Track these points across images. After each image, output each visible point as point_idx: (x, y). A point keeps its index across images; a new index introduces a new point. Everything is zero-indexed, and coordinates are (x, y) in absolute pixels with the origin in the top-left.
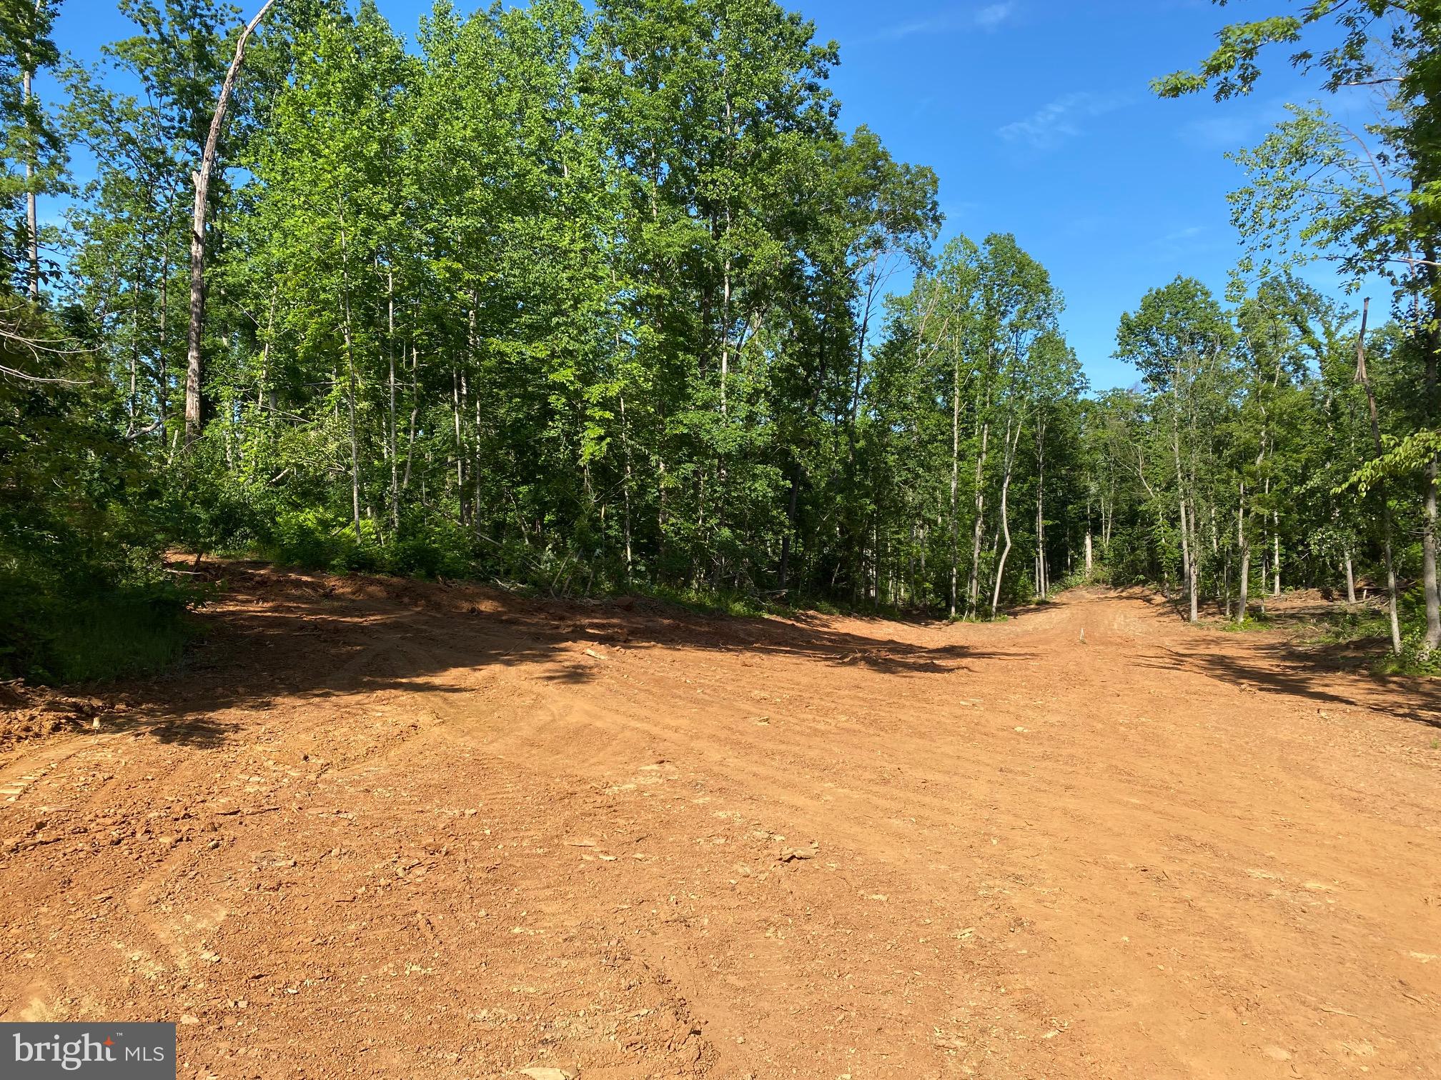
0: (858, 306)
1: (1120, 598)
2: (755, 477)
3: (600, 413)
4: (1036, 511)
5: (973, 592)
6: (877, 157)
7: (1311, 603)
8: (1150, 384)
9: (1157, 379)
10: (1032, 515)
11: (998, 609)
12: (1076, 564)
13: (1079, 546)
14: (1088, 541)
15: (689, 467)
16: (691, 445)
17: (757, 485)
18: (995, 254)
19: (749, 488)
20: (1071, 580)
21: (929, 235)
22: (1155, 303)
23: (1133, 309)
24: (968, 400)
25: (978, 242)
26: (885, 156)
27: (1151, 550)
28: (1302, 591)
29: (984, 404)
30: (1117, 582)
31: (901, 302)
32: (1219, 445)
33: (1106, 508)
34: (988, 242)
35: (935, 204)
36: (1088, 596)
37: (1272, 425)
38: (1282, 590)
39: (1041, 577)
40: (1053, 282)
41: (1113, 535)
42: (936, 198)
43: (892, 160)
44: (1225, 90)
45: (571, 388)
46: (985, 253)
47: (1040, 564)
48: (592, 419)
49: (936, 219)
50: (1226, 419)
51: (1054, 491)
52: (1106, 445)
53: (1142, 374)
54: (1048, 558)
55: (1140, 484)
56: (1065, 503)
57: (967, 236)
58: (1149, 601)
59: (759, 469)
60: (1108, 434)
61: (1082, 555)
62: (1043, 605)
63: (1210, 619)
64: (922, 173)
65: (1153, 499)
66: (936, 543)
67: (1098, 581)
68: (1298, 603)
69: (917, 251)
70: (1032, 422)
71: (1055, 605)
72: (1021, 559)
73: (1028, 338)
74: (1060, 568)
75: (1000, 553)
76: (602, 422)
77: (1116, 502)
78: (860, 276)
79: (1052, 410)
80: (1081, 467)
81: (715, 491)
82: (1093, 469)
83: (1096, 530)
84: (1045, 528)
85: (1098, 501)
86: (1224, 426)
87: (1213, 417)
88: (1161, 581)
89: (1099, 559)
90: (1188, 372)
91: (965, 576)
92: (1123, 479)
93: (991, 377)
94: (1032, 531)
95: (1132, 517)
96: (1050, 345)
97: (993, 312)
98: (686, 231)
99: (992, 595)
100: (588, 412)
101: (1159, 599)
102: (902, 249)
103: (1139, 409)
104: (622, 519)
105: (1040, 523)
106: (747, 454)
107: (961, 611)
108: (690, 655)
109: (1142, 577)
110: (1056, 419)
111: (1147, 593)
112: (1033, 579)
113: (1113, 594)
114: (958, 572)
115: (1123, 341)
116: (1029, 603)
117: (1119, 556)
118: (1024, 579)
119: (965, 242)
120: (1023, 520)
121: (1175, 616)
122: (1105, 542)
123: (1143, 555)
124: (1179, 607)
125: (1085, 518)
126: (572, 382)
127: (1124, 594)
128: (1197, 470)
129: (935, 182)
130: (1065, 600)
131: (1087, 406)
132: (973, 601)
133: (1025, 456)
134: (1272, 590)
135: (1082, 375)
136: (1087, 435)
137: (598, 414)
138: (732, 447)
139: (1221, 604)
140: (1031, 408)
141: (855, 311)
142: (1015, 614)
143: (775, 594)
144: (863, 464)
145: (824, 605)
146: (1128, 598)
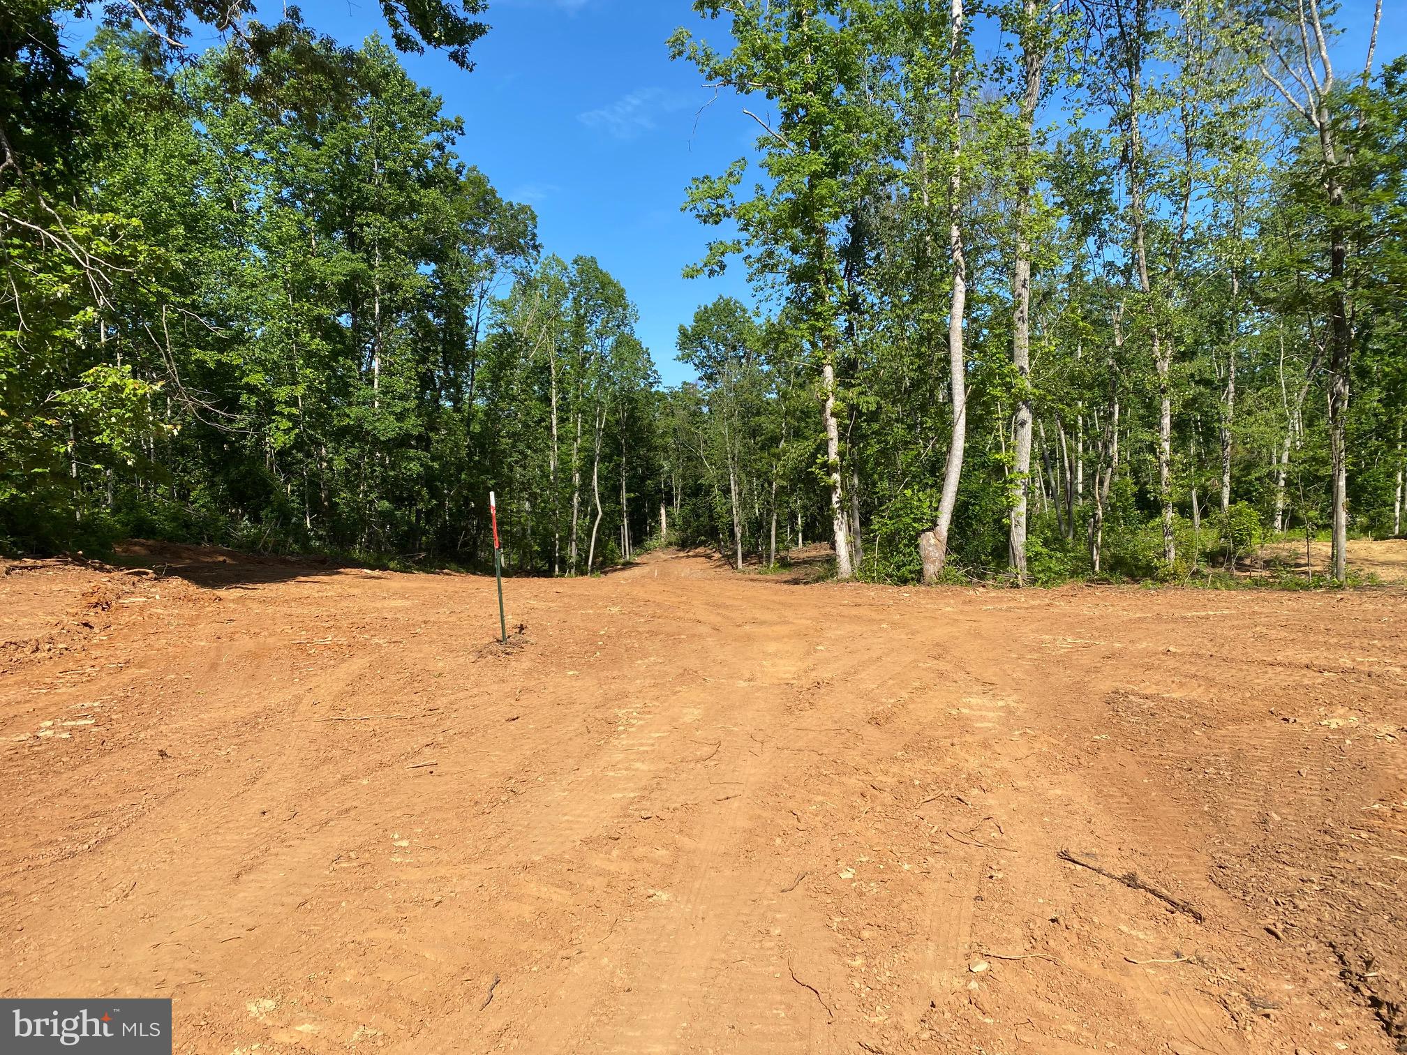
0: (471, 313)
1: (688, 557)
3: (288, 409)
4: (621, 485)
5: (573, 553)
6: (486, 192)
7: (823, 553)
8: (705, 382)
9: (710, 378)
10: (616, 490)
11: (592, 570)
12: (655, 530)
13: (655, 515)
14: (663, 511)
15: (354, 451)
16: (355, 434)
18: (581, 273)
20: (650, 543)
21: (531, 261)
22: (705, 316)
23: (689, 322)
24: (563, 391)
25: (568, 263)
26: (493, 192)
27: (710, 516)
28: (817, 544)
29: (577, 397)
31: (503, 305)
33: (677, 483)
34: (576, 262)
35: (535, 235)
36: (663, 556)
38: (804, 544)
39: (626, 542)
40: (629, 297)
41: (682, 506)
42: (535, 231)
43: (498, 196)
46: (573, 271)
47: (625, 531)
49: (535, 247)
51: (634, 469)
52: (675, 430)
53: (699, 374)
54: (631, 526)
55: (702, 463)
56: (643, 479)
57: (558, 255)
58: (710, 558)
59: (412, 453)
60: (675, 422)
61: (658, 522)
62: (628, 565)
63: (752, 567)
64: (523, 209)
65: (710, 473)
66: (542, 515)
67: (670, 544)
68: (814, 553)
69: (522, 274)
70: (614, 411)
71: (637, 564)
72: (610, 529)
73: (610, 341)
74: (640, 535)
75: (593, 522)
77: (684, 477)
78: (476, 289)
79: (631, 401)
80: (656, 448)
81: (375, 471)
82: (665, 449)
83: (669, 502)
84: (628, 500)
85: (670, 477)
87: (751, 411)
88: (718, 541)
89: (671, 525)
90: (733, 373)
91: (565, 540)
92: (689, 459)
93: (582, 374)
94: (619, 503)
95: (696, 490)
96: (629, 347)
97: (580, 320)
99: (587, 557)
100: (277, 409)
101: (717, 555)
103: (699, 402)
104: (301, 495)
105: (624, 495)
106: (402, 441)
107: (562, 570)
109: (703, 538)
110: (634, 408)
111: (709, 552)
112: (619, 545)
113: (682, 554)
114: (561, 537)
115: (682, 346)
116: (616, 564)
117: (687, 522)
118: (612, 544)
120: (610, 493)
121: (727, 567)
122: (676, 512)
123: (704, 520)
124: (730, 560)
125: (661, 492)
126: (263, 385)
127: (691, 554)
128: (740, 452)
130: (645, 561)
131: (660, 397)
132: (573, 560)
133: (609, 437)
134: (797, 544)
135: (655, 372)
136: (661, 424)
137: (286, 410)
139: (761, 557)
140: (614, 398)
141: (468, 315)
142: (606, 573)
144: (482, 447)
145: (453, 566)
146: (694, 557)
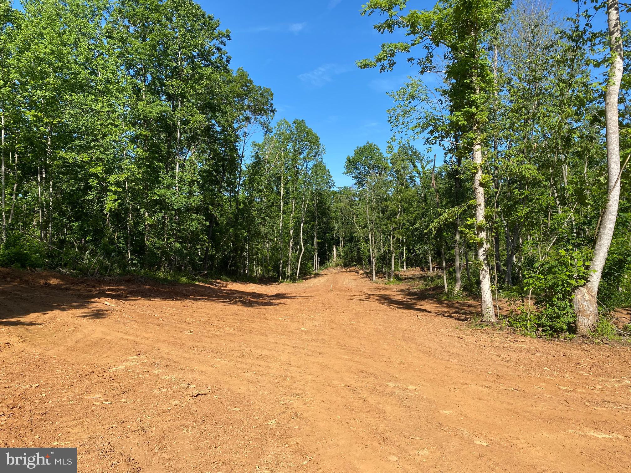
0: (239, 146)
1: (347, 272)
2: (192, 220)
3: (115, 188)
4: (314, 236)
5: (289, 270)
6: (247, 82)
7: (417, 273)
8: (357, 186)
9: (361, 183)
10: (312, 238)
11: (299, 277)
12: (330, 258)
13: (331, 250)
14: (334, 249)
15: (160, 215)
16: (161, 204)
17: (193, 223)
18: (297, 128)
19: (189, 225)
20: (328, 264)
21: (270, 117)
22: (360, 152)
23: (352, 155)
24: (286, 188)
25: (291, 123)
26: (250, 81)
27: (358, 252)
28: (414, 268)
29: (293, 191)
30: (346, 265)
31: (259, 145)
32: (383, 210)
33: (341, 235)
34: (294, 122)
35: (272, 104)
36: (334, 271)
37: (403, 203)
38: (407, 268)
39: (316, 264)
40: (321, 141)
41: (344, 246)
42: (272, 102)
43: (254, 84)
44: (383, 69)
45: (101, 176)
46: (293, 127)
47: (316, 258)
48: (111, 191)
49: (272, 111)
50: (386, 200)
51: (321, 228)
52: (341, 209)
53: (354, 181)
54: (319, 256)
55: (354, 225)
56: (325, 233)
57: (287, 120)
58: (358, 273)
59: (194, 216)
60: (342, 205)
61: (332, 254)
62: (317, 275)
63: (380, 280)
64: (266, 91)
65: (359, 231)
66: (274, 249)
67: (338, 265)
68: (412, 273)
69: (265, 124)
70: (312, 199)
71: (322, 275)
72: (308, 257)
73: (311, 164)
74: (323, 260)
75: (300, 254)
76: (115, 193)
77: (345, 233)
78: (240, 133)
79: (320, 195)
80: (331, 218)
81: (173, 226)
82: (336, 219)
83: (338, 244)
84: (318, 243)
85: (338, 232)
86: (385, 203)
87: (382, 199)
88: (362, 265)
89: (339, 256)
90: (372, 181)
91: (286, 263)
92: (348, 224)
93: (296, 180)
94: (313, 245)
95: (351, 239)
96: (320, 168)
97: (297, 152)
98: (159, 107)
99: (297, 271)
100: (109, 188)
101: (361, 272)
102: (258, 123)
103: (354, 195)
104: (126, 239)
105: (316, 241)
106: (188, 209)
107: (284, 278)
108: (158, 303)
109: (354, 263)
110: (322, 198)
111: (357, 269)
112: (313, 264)
113: (344, 270)
114: (283, 262)
115: (347, 168)
116: (311, 274)
117: (346, 255)
118: (309, 264)
119: (286, 122)
120: (309, 240)
121: (367, 279)
122: (341, 249)
123: (355, 254)
124: (369, 275)
125: (333, 239)
126: (101, 173)
127: (348, 270)
128: (375, 220)
129: (272, 95)
130: (325, 273)
131: (334, 193)
132: (289, 274)
133: (310, 213)
134: (403, 268)
135: (332, 181)
136: (334, 205)
137: (114, 189)
138: (181, 205)
139: (385, 274)
140: (312, 193)
141: (238, 148)
142: (306, 279)
143: (201, 273)
144: (242, 214)
145: (224, 277)
146: (350, 272)
